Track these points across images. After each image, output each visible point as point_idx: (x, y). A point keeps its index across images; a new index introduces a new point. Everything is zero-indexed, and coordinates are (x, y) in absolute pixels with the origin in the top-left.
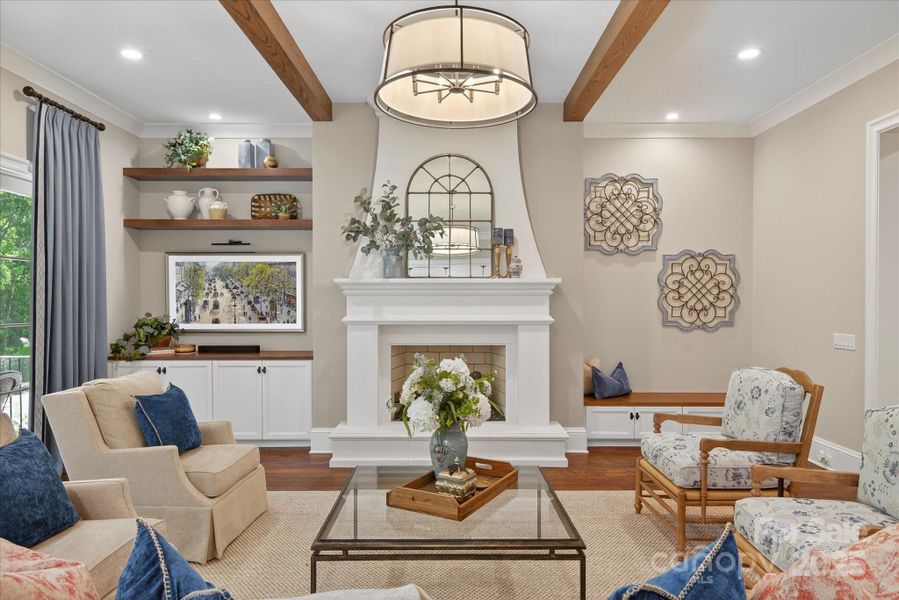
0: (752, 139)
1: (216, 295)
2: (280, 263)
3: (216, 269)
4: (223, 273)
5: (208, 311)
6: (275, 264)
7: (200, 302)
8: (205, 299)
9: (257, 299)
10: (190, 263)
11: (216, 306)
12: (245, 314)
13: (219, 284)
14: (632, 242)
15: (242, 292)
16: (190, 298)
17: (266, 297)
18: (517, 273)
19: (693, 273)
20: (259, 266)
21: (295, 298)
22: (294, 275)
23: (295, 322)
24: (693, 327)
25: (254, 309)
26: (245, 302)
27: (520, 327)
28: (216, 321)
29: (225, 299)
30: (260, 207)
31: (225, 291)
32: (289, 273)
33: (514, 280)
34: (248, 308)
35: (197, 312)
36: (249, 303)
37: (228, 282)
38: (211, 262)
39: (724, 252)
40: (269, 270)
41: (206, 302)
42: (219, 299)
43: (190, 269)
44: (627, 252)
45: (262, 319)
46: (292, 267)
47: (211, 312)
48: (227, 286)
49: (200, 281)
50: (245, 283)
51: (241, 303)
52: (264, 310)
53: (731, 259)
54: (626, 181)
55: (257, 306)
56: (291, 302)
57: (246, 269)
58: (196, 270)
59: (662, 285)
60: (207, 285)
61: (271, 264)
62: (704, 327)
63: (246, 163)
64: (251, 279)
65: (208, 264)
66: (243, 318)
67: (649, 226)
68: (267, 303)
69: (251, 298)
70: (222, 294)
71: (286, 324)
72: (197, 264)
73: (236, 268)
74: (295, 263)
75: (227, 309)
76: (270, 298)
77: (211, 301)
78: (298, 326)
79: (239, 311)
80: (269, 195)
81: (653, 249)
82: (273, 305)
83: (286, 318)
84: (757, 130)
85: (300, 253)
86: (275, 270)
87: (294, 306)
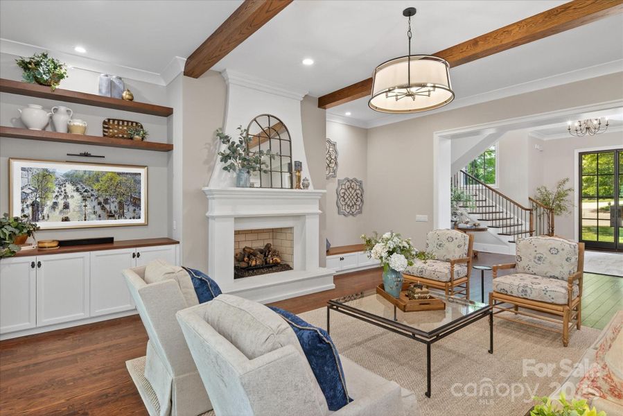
1: (66, 197)
2: (127, 174)
3: (67, 175)
4: (73, 179)
5: (57, 211)
6: (123, 173)
7: (49, 203)
8: (54, 201)
9: (106, 201)
10: (38, 169)
11: (66, 206)
12: (95, 213)
13: (69, 188)
14: (327, 173)
15: (92, 195)
16: (38, 200)
17: (114, 199)
19: (349, 188)
20: (110, 175)
21: (140, 200)
22: (139, 182)
23: (140, 218)
24: (349, 214)
25: (103, 208)
26: (95, 203)
27: (307, 217)
28: (66, 219)
29: (75, 200)
30: (108, 128)
31: (76, 195)
32: (135, 181)
34: (98, 208)
35: (46, 211)
36: (99, 204)
37: (79, 186)
38: (61, 169)
39: (359, 179)
40: (118, 178)
41: (55, 204)
42: (70, 201)
43: (38, 174)
45: (111, 216)
46: (137, 177)
47: (61, 212)
48: (77, 190)
49: (49, 185)
50: (95, 187)
51: (91, 204)
52: (113, 209)
53: (361, 183)
55: (107, 207)
56: (136, 203)
57: (97, 177)
58: (45, 176)
59: (338, 194)
60: (57, 189)
61: (119, 174)
62: (353, 214)
63: (107, 92)
64: (101, 185)
65: (57, 171)
66: (94, 216)
67: (333, 165)
68: (116, 204)
69: (101, 199)
70: (72, 197)
71: (132, 220)
72: (47, 170)
73: (87, 176)
74: (140, 174)
75: (77, 209)
76: (118, 200)
77: (61, 202)
78: (142, 221)
79: (89, 210)
80: (119, 121)
81: (334, 177)
82: (121, 205)
83: (132, 215)
84: (369, 128)
85: (144, 167)
86: (123, 178)
87: (139, 206)
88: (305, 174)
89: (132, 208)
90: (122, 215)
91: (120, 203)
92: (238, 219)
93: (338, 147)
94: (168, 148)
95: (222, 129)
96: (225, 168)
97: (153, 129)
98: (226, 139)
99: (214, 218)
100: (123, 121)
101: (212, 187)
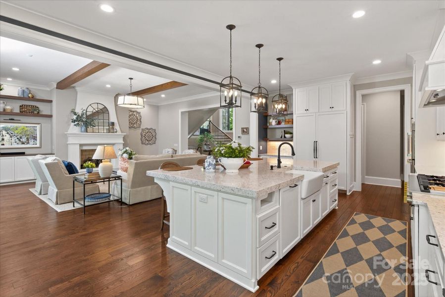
0: (158, 106)
2: (30, 127)
3: (3, 128)
4: (6, 129)
9: (21, 137)
11: (3, 140)
13: (4, 132)
14: (135, 126)
15: (14, 135)
17: (25, 137)
18: (116, 132)
19: (148, 133)
20: (22, 127)
21: (37, 137)
22: (36, 130)
23: (37, 144)
24: (148, 144)
25: (19, 140)
26: (16, 138)
28: (3, 145)
29: (7, 137)
30: (22, 108)
31: (7, 135)
32: (34, 129)
33: (115, 134)
34: (17, 140)
36: (18, 138)
39: (154, 128)
40: (26, 129)
42: (4, 137)
44: (134, 127)
45: (23, 144)
48: (8, 133)
50: (16, 132)
51: (14, 139)
52: (24, 141)
53: (155, 130)
54: (134, 112)
55: (21, 140)
56: (35, 138)
57: (17, 128)
59: (141, 135)
61: (27, 127)
62: (150, 144)
63: (21, 95)
64: (19, 131)
66: (15, 143)
67: (139, 122)
68: (25, 139)
71: (33, 145)
73: (12, 128)
74: (37, 127)
75: (8, 140)
79: (13, 141)
80: (27, 105)
81: (140, 127)
82: (28, 139)
83: (33, 143)
84: (159, 105)
85: (39, 124)
86: (28, 129)
87: (36, 140)
88: (117, 127)
89: (33, 141)
90: (28, 143)
91: (27, 138)
92: (81, 145)
93: (141, 114)
94: (51, 116)
95: (74, 110)
96: (75, 125)
97: (43, 108)
98: (75, 114)
99: (69, 144)
100: (29, 106)
101: (69, 132)
